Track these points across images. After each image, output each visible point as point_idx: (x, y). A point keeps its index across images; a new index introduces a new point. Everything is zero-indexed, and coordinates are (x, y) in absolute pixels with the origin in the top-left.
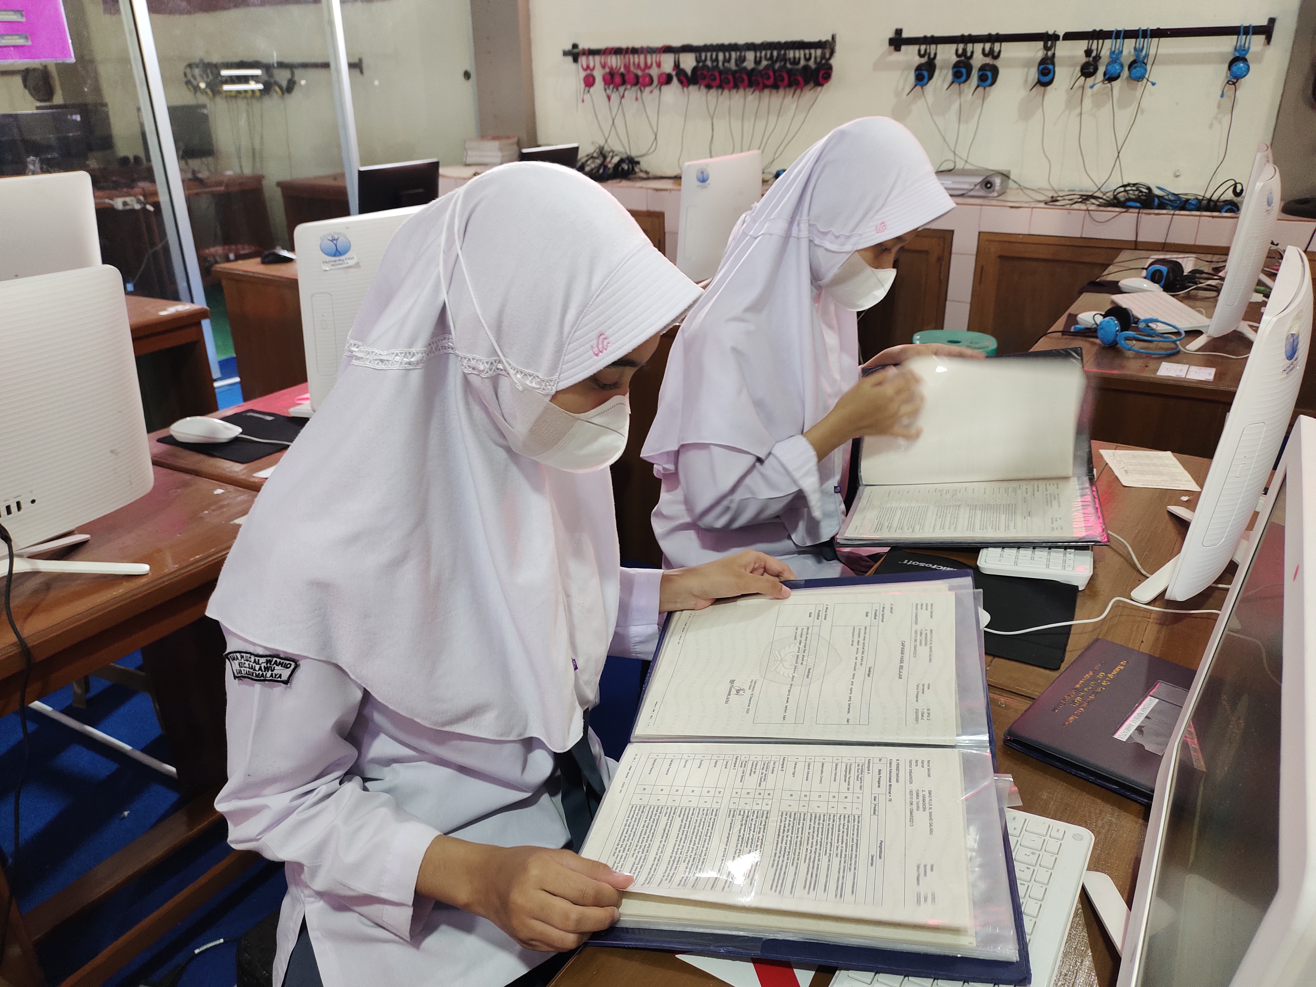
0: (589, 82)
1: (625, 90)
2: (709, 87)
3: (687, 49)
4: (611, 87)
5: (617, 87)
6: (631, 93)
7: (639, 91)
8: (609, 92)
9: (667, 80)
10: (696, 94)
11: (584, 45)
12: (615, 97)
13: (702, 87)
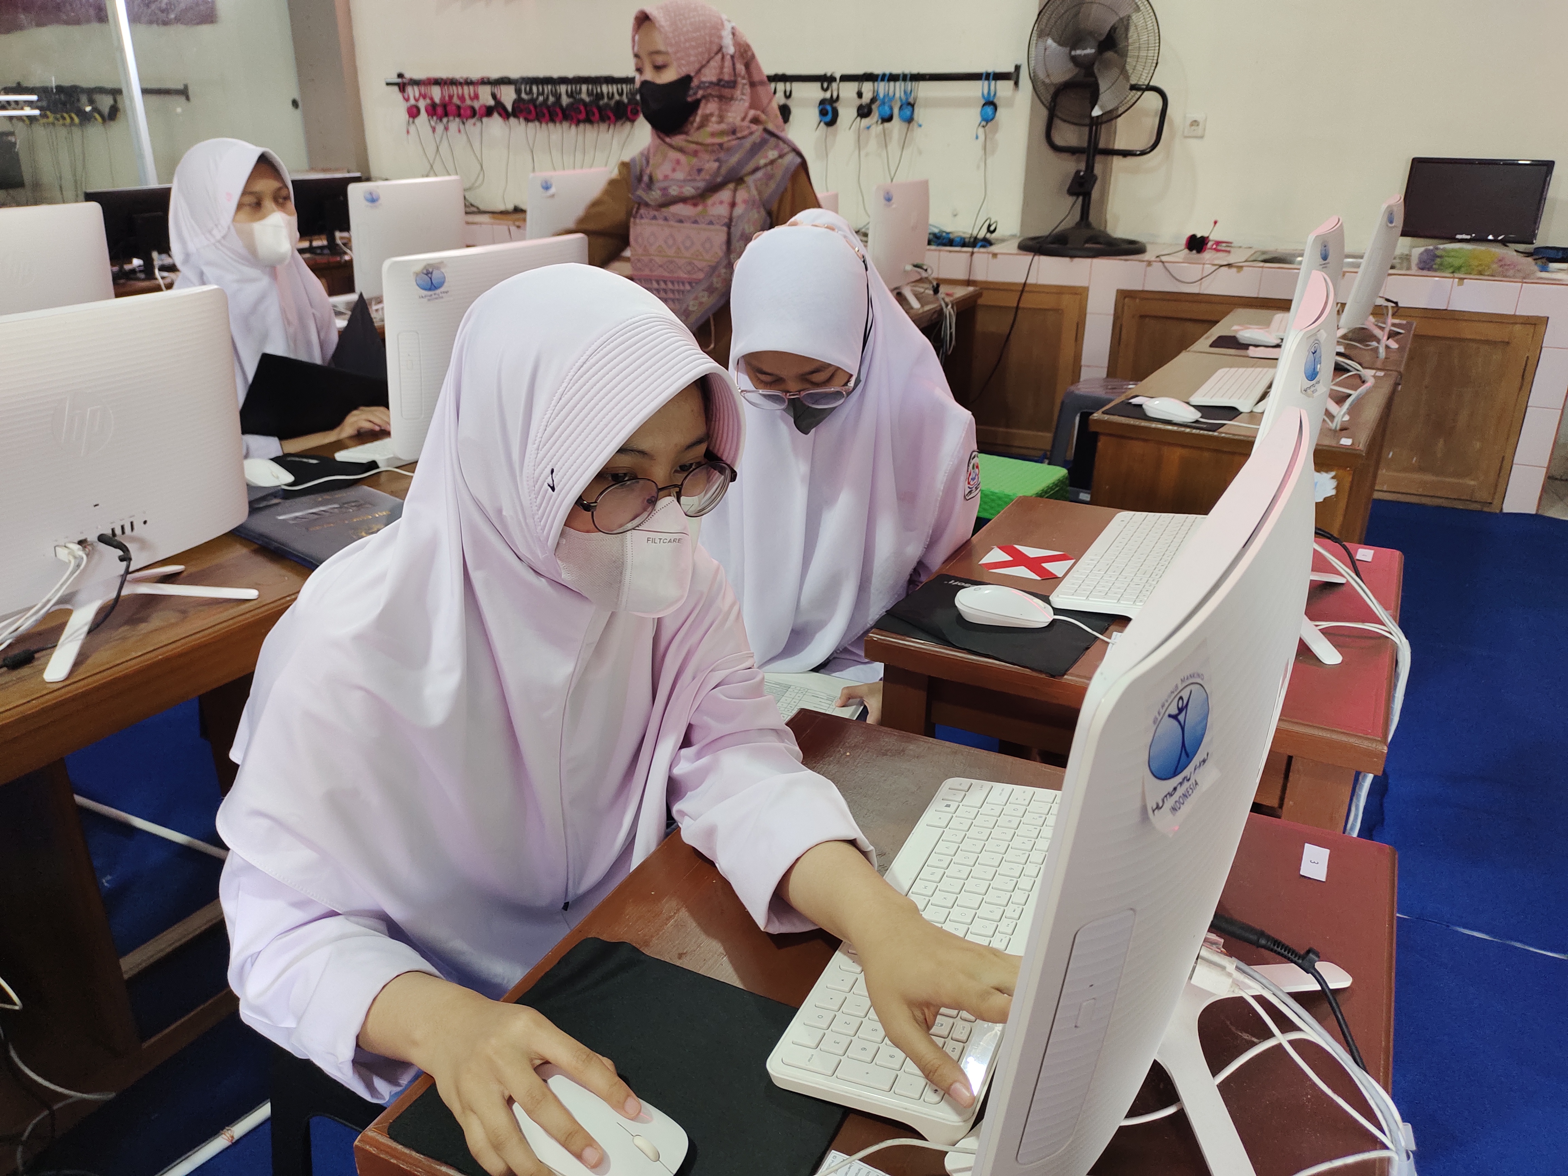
0: (413, 112)
1: (448, 121)
2: (527, 120)
3: (504, 81)
4: (435, 118)
5: (440, 119)
6: (454, 124)
7: (461, 123)
8: (433, 123)
9: (489, 112)
10: (518, 126)
11: (408, 75)
12: (440, 128)
13: (522, 120)
